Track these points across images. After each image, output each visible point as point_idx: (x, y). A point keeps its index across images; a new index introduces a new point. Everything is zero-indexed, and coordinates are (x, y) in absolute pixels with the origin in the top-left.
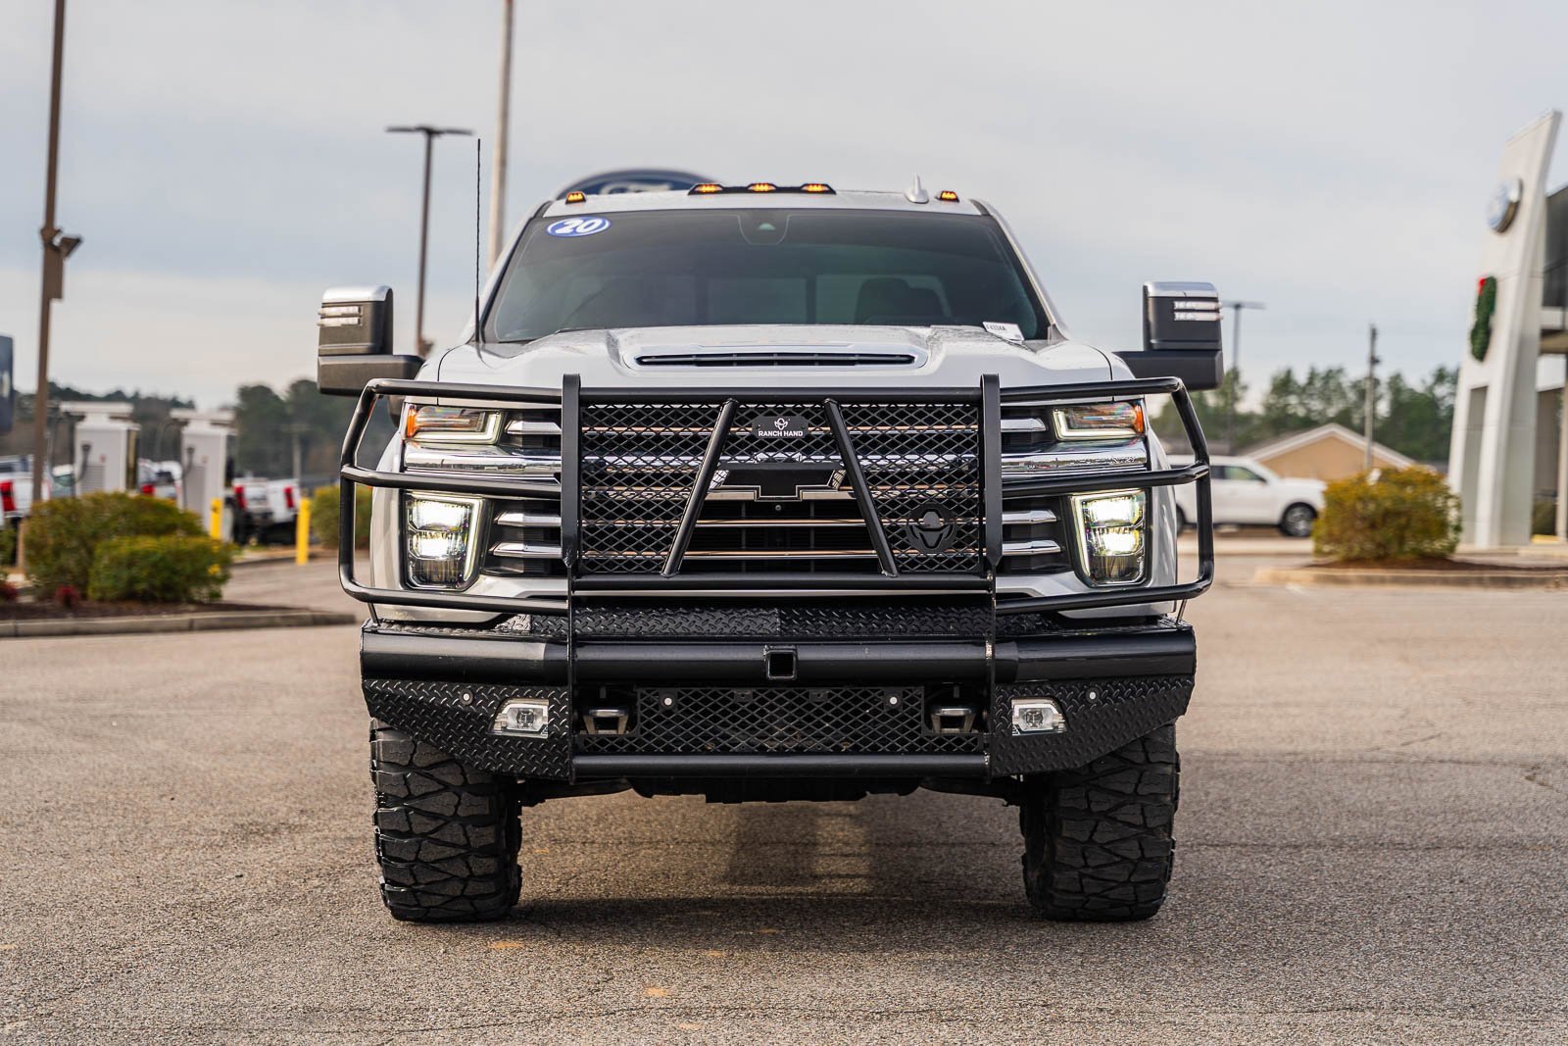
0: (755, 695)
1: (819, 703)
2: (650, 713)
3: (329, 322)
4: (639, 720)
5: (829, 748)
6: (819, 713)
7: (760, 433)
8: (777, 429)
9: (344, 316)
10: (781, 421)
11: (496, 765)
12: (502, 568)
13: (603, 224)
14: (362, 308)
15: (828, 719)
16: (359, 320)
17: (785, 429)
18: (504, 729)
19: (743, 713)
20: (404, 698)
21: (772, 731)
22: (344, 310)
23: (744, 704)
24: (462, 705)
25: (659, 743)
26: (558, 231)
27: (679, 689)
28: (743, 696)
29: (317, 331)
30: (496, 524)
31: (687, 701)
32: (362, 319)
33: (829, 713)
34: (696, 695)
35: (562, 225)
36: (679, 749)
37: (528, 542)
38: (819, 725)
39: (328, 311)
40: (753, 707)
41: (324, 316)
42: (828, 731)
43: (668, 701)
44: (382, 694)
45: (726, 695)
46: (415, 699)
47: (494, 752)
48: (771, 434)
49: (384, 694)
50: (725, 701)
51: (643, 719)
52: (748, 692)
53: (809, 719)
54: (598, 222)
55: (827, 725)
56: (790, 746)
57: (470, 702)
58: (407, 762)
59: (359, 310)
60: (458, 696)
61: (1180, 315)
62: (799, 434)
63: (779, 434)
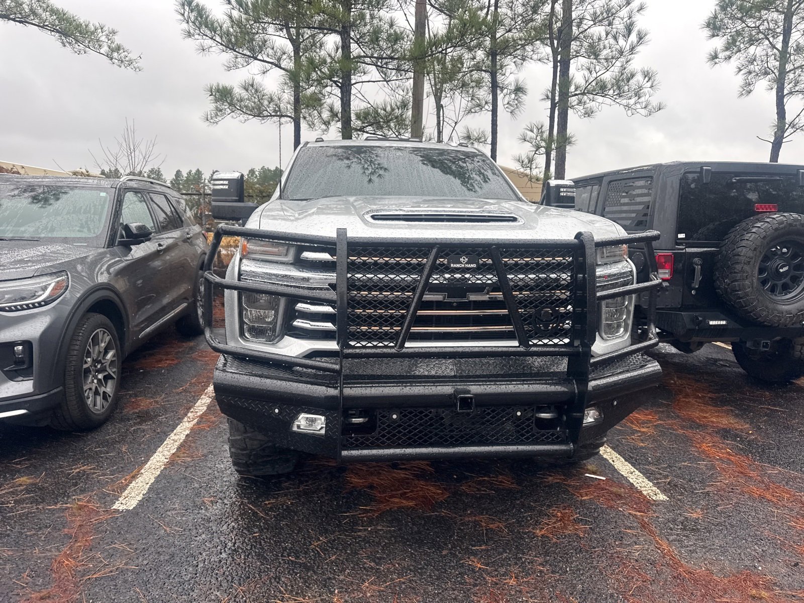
0: (443, 412)
2: (384, 422)
7: (452, 265)
9: (222, 185)
10: (464, 259)
12: (297, 332)
16: (229, 188)
17: (466, 263)
18: (299, 428)
22: (221, 182)
23: (437, 417)
24: (274, 415)
27: (400, 410)
30: (294, 309)
31: (405, 416)
34: (410, 413)
36: (400, 442)
43: (395, 417)
44: (227, 403)
45: (427, 412)
46: (246, 408)
47: (293, 440)
48: (458, 266)
50: (426, 416)
51: (380, 426)
57: (279, 414)
59: (229, 183)
60: (272, 409)
61: (562, 194)
62: (474, 266)
63: (463, 266)
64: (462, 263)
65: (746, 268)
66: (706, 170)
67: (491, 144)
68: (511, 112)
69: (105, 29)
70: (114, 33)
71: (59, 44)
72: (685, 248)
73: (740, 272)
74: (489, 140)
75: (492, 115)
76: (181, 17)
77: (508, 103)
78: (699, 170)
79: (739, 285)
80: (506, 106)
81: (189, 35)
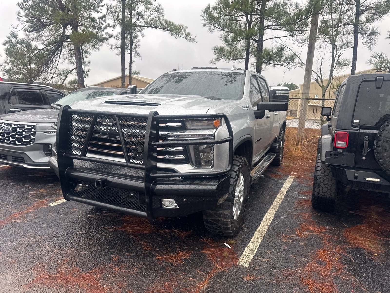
7: (103, 123)
10: (107, 120)
17: (108, 122)
43: (87, 186)
48: (105, 123)
61: (277, 94)
62: (111, 124)
63: (107, 123)
64: (106, 122)
65: (385, 144)
66: (379, 79)
67: (352, 66)
68: (368, 47)
69: (184, 26)
70: (186, 28)
71: (170, 35)
72: (359, 130)
73: (381, 147)
74: (351, 64)
75: (354, 50)
76: (203, 18)
77: (366, 42)
78: (375, 79)
79: (380, 155)
80: (364, 44)
81: (205, 25)
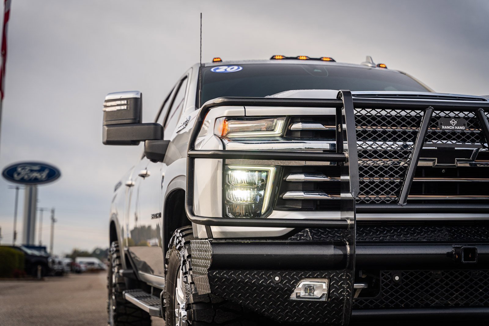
0: (443, 274)
1: (476, 278)
2: (387, 285)
3: (108, 109)
4: (381, 289)
5: (482, 304)
6: (476, 284)
8: (452, 125)
9: (118, 105)
10: (453, 121)
11: (292, 318)
12: (287, 206)
13: (239, 68)
14: (129, 101)
15: (481, 287)
16: (127, 107)
17: (456, 125)
18: (298, 297)
19: (437, 284)
20: (235, 280)
21: (452, 294)
22: (119, 102)
23: (437, 279)
24: (273, 283)
25: (392, 302)
26: (217, 71)
27: (402, 271)
28: (437, 274)
29: (102, 114)
30: (285, 181)
31: (407, 278)
32: (129, 106)
33: (481, 284)
34: (412, 274)
35: (218, 69)
36: (403, 305)
37: (305, 190)
38: (477, 290)
39: (109, 104)
40: (442, 281)
41: (106, 106)
42: (481, 294)
43: (397, 278)
44: (220, 279)
45: (427, 274)
46: (242, 281)
47: (292, 311)
48: (448, 127)
49: (222, 278)
50: (427, 278)
51: (383, 289)
52: (439, 273)
53: (471, 287)
54: (236, 68)
55: (481, 291)
56: (461, 303)
57: (279, 281)
58: (211, 321)
59: (127, 102)
60: (271, 278)
